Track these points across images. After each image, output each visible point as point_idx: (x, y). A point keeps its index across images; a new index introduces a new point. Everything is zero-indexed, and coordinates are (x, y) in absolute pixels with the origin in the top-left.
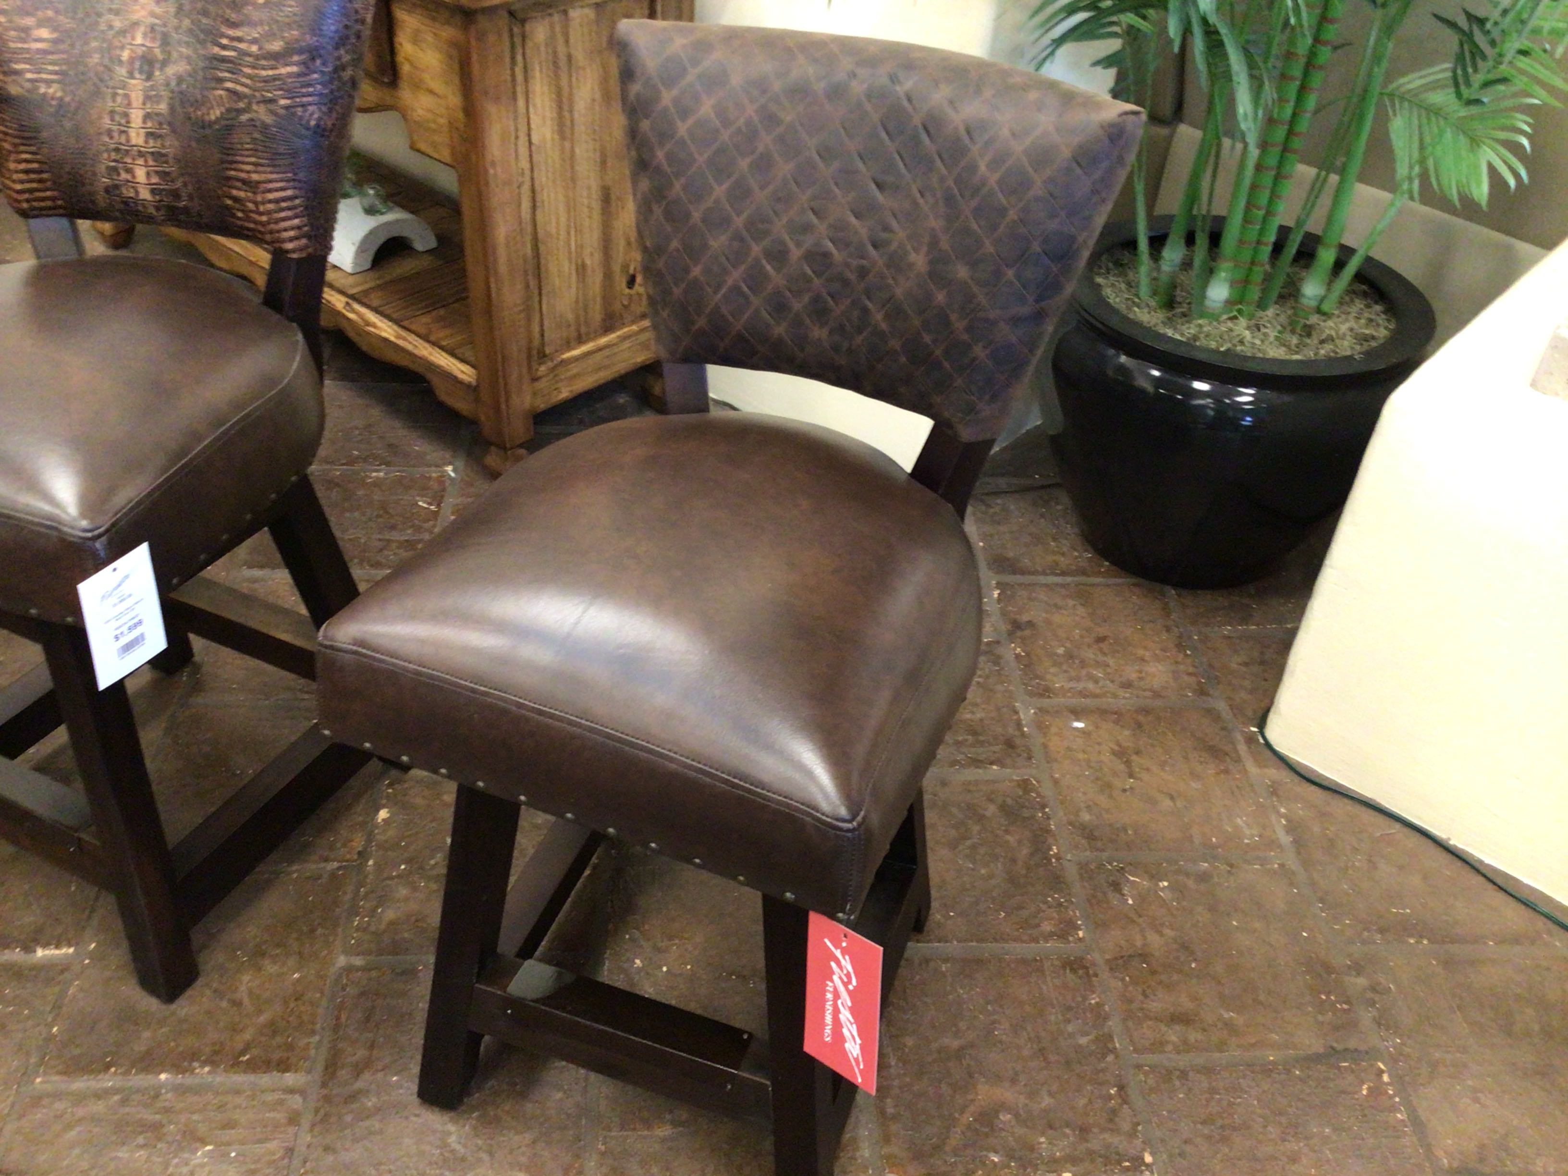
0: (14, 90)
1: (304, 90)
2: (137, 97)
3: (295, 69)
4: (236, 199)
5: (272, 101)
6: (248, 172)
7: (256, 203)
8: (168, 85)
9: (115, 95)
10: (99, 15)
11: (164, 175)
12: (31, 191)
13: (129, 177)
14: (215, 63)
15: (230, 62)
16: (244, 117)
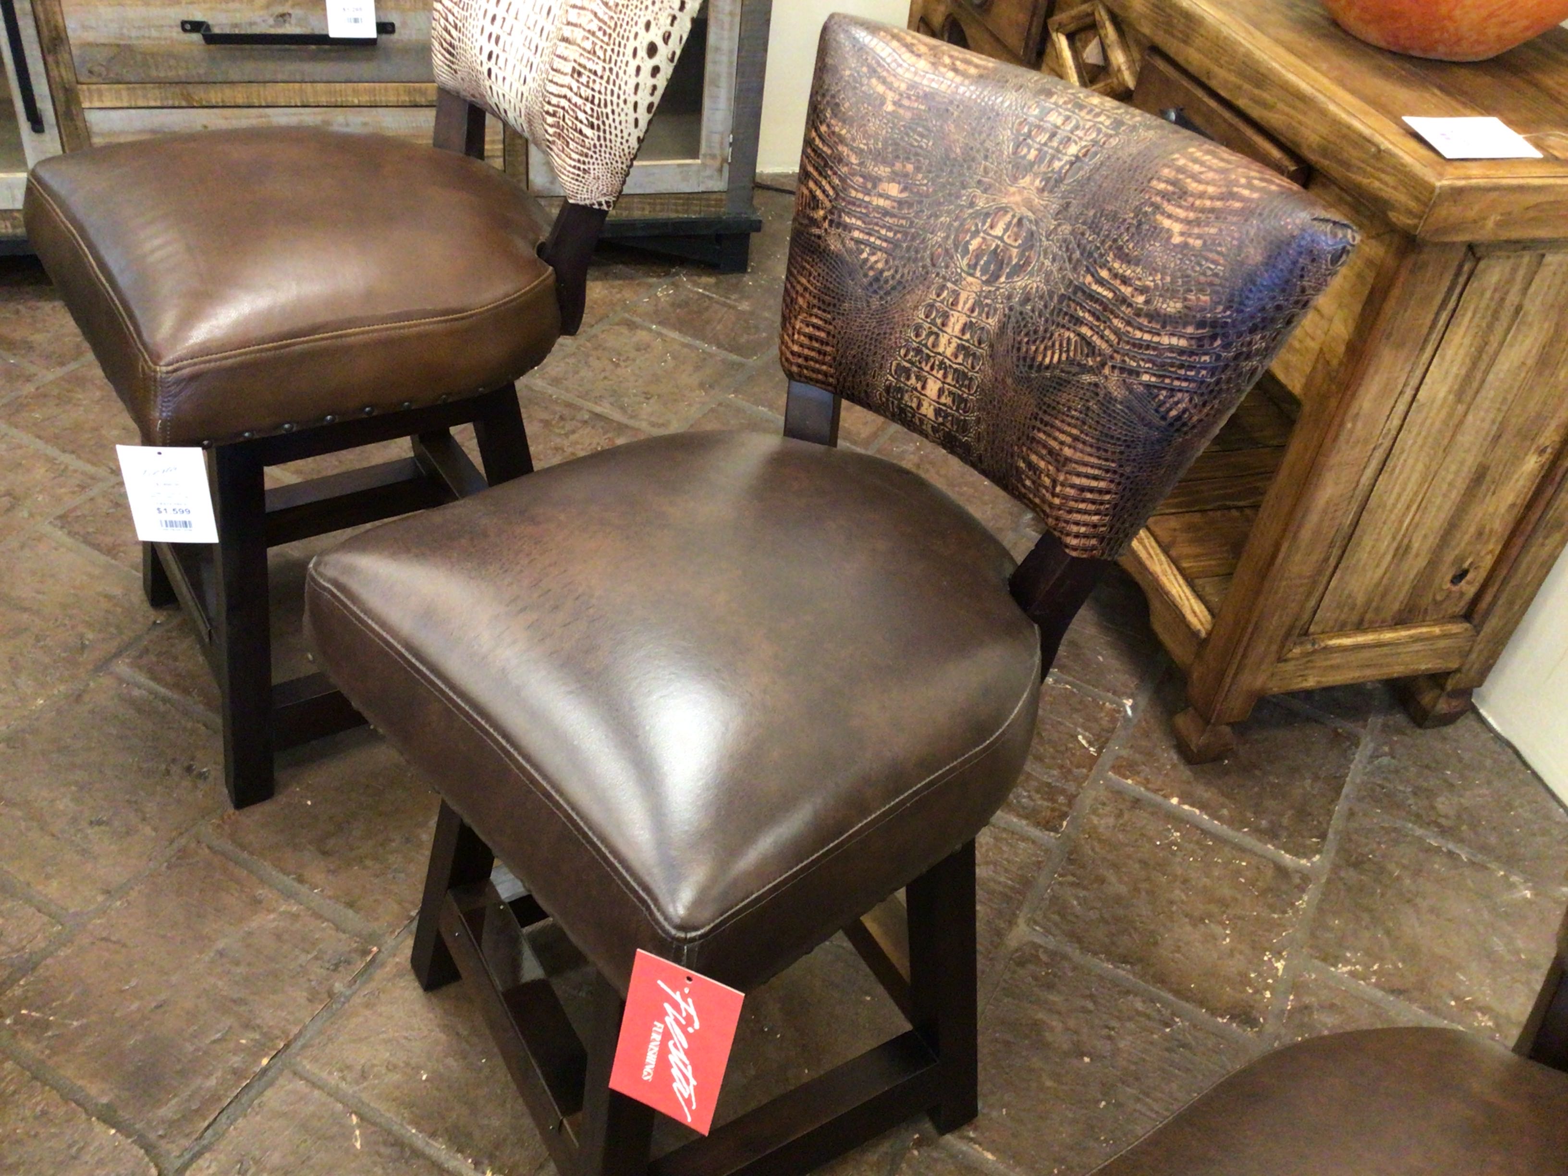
0: (834, 245)
1: (1182, 372)
2: (967, 299)
3: (1183, 343)
4: (1030, 465)
5: (1132, 372)
6: (1062, 443)
7: (1054, 482)
8: (1009, 297)
9: (943, 287)
10: (964, 186)
11: (959, 400)
12: (807, 358)
13: (919, 386)
14: (1079, 294)
15: (1101, 303)
16: (1087, 378)
